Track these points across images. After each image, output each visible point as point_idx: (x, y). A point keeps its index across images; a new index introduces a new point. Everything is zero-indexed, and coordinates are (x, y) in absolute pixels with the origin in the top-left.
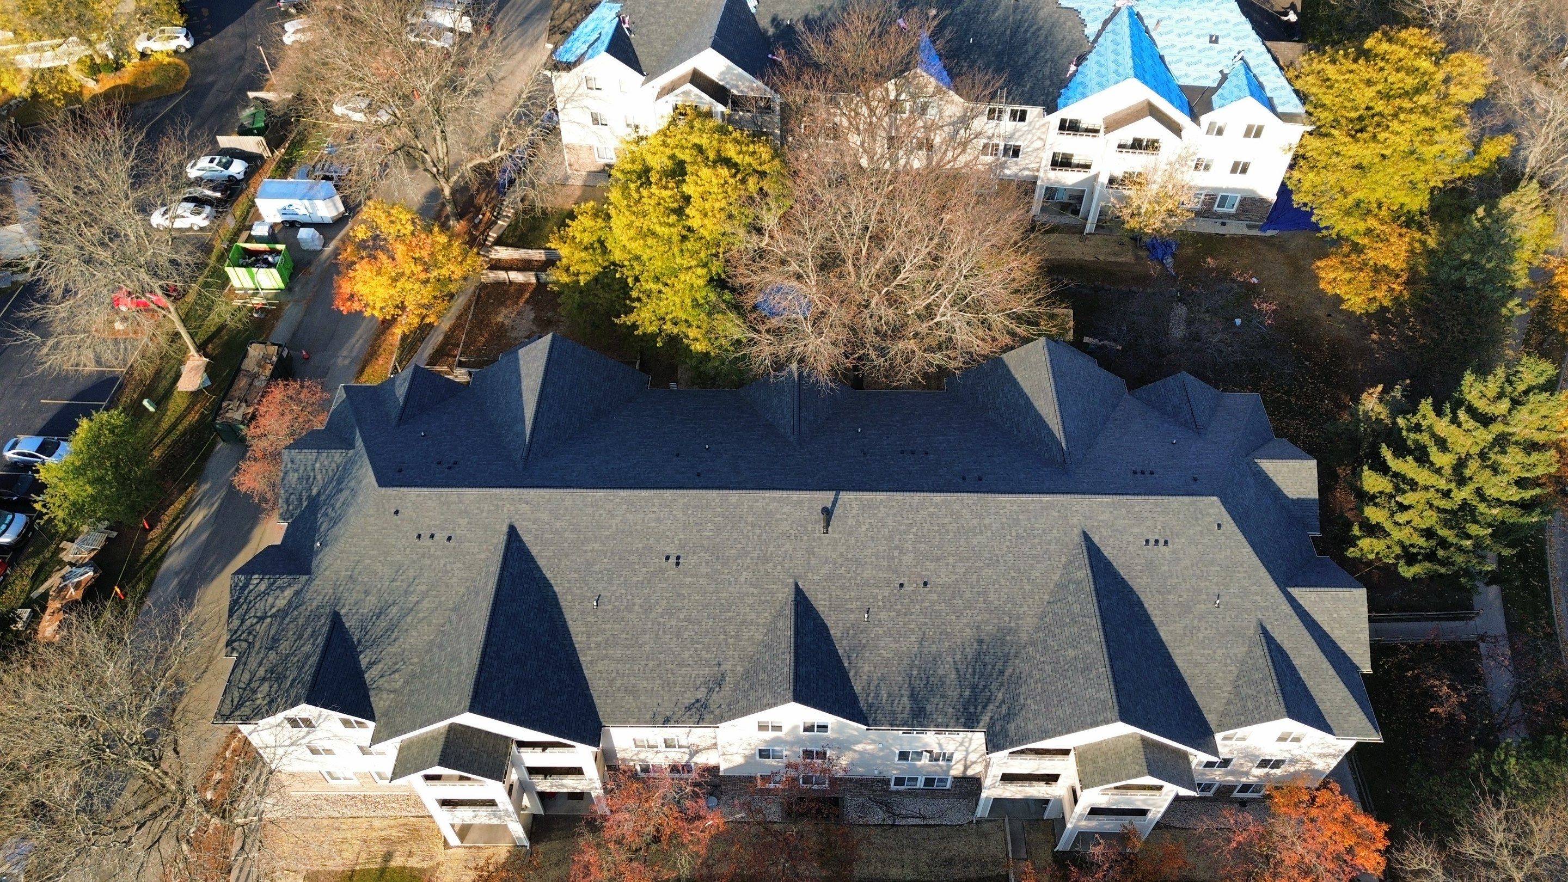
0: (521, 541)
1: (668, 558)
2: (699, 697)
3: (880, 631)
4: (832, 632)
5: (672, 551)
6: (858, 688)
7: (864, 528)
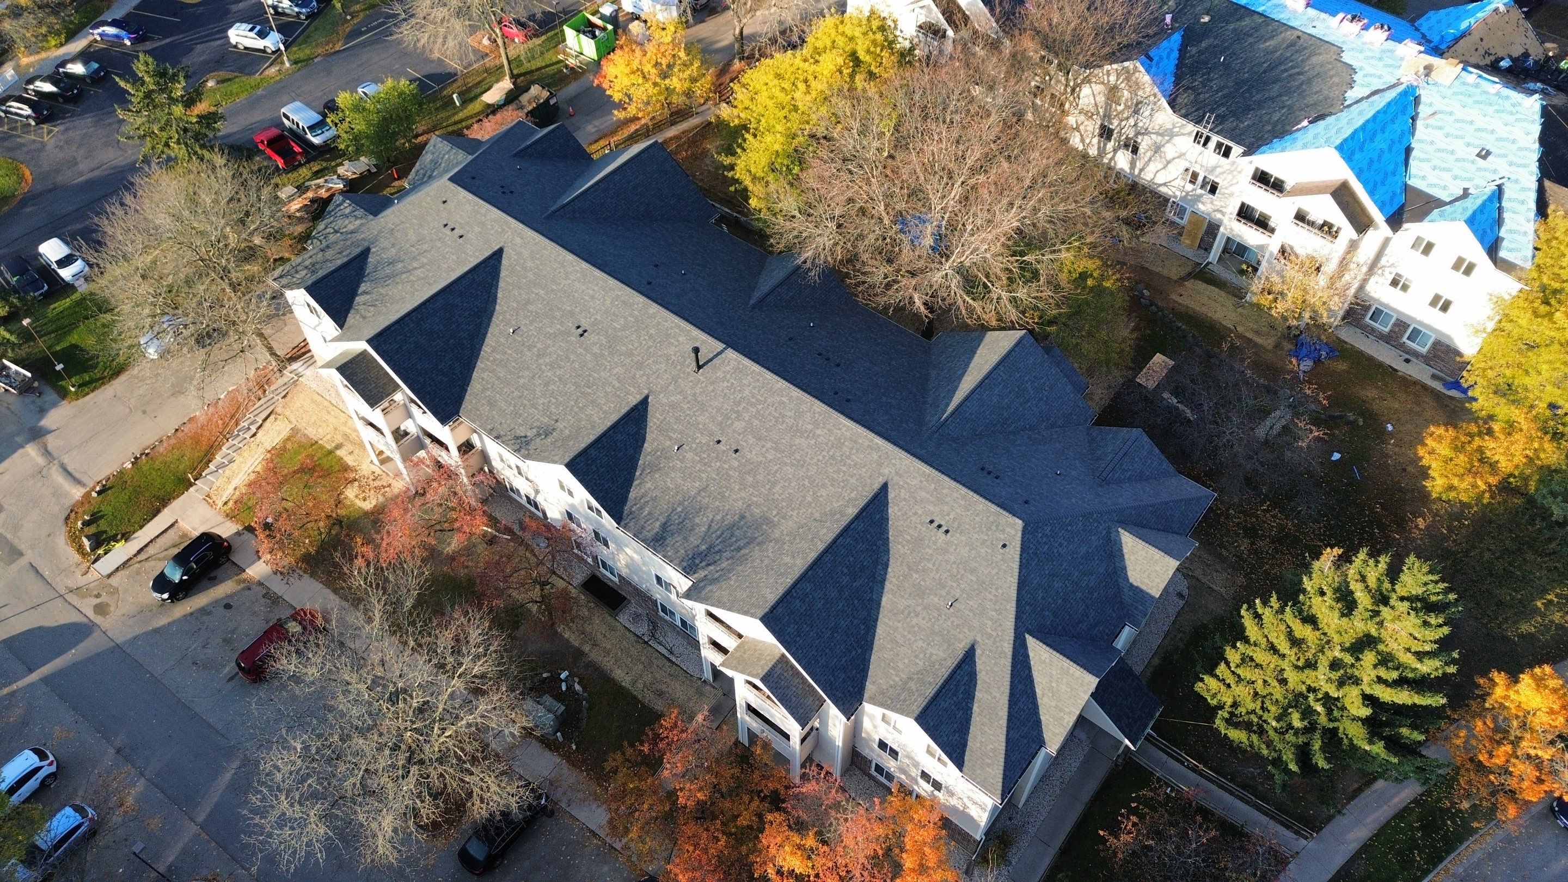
0: (500, 262)
1: (578, 327)
2: (529, 434)
3: (679, 464)
4: (646, 445)
5: (585, 324)
6: (632, 495)
7: (726, 384)
